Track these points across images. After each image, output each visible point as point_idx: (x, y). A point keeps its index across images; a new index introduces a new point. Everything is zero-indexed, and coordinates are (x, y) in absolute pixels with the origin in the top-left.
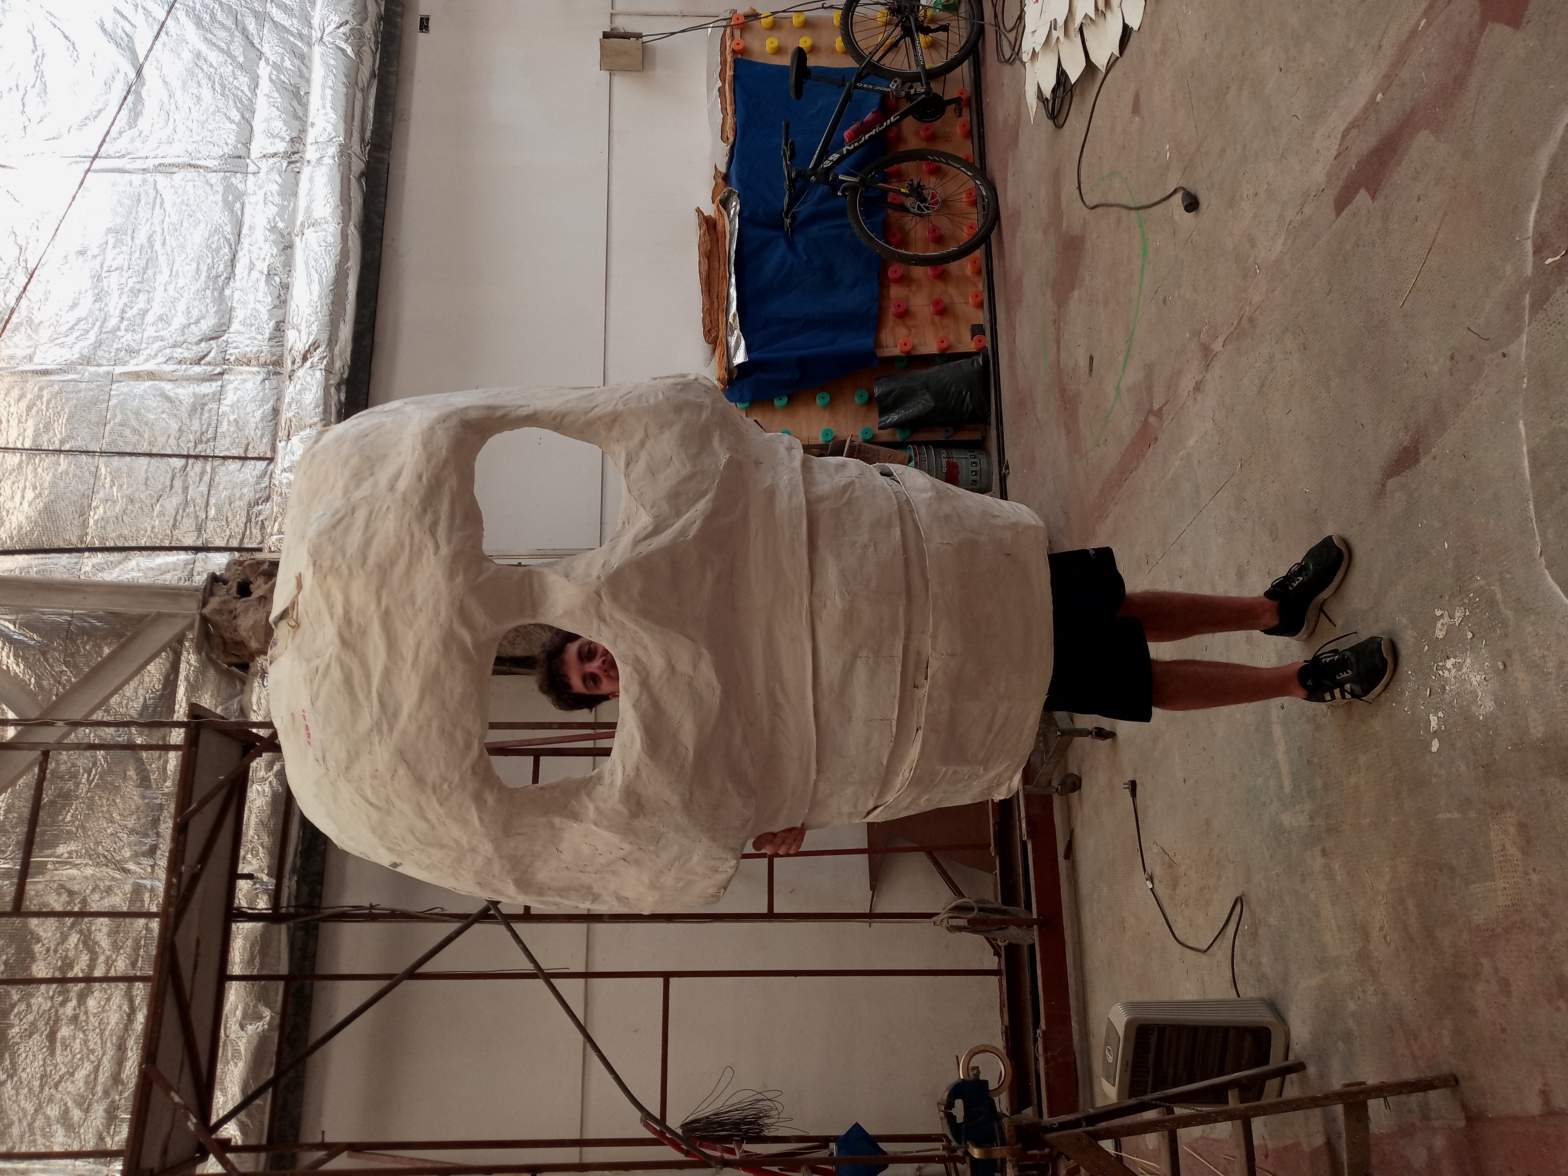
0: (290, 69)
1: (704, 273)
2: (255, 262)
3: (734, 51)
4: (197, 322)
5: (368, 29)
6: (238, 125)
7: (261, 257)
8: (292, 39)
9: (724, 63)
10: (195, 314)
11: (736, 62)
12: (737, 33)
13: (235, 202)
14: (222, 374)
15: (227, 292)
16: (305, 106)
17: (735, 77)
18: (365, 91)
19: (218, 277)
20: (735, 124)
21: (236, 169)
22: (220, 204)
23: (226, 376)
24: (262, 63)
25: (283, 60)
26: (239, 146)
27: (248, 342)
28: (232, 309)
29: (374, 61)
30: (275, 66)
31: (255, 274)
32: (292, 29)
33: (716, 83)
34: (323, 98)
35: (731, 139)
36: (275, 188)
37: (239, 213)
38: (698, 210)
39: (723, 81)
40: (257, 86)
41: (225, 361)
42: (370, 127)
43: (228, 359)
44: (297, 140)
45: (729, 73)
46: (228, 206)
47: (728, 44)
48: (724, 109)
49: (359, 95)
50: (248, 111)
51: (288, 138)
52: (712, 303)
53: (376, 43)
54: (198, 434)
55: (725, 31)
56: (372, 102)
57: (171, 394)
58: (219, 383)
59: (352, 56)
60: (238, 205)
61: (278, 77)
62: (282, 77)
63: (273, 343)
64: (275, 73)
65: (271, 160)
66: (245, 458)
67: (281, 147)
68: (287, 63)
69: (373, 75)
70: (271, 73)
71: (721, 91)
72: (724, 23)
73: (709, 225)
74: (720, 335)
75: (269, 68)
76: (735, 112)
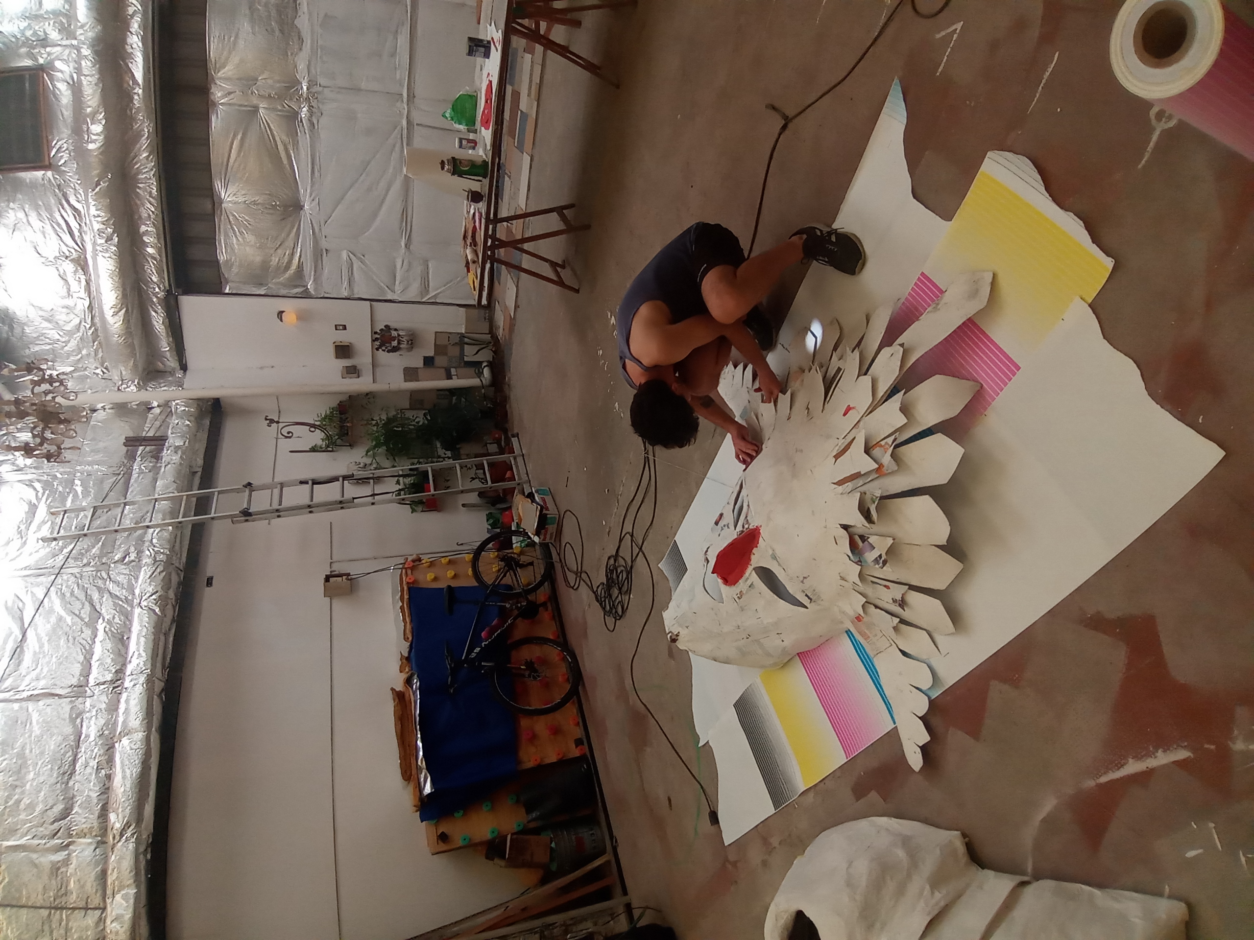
0: (118, 623)
1: (399, 731)
2: (89, 761)
3: (408, 583)
4: (51, 808)
5: (171, 594)
6: (82, 664)
7: (93, 757)
8: (121, 603)
9: (402, 590)
10: (51, 803)
11: (409, 589)
12: (409, 572)
13: (77, 718)
14: (68, 845)
15: (71, 783)
16: (127, 648)
17: (409, 599)
18: (166, 635)
19: (64, 773)
20: (412, 628)
21: (79, 695)
22: (68, 720)
23: (71, 847)
24: (101, 621)
25: (114, 618)
26: (82, 678)
27: (84, 820)
28: (74, 796)
29: (174, 612)
30: (109, 622)
31: (89, 770)
32: (121, 597)
33: (398, 602)
34: (138, 643)
35: (410, 639)
36: (103, 706)
37: (80, 726)
38: (392, 689)
39: (402, 601)
40: (96, 636)
41: (70, 836)
42: (169, 656)
43: (72, 834)
44: (120, 673)
45: (406, 597)
46: (73, 720)
47: (404, 579)
48: (404, 619)
49: (162, 638)
50: (89, 655)
51: (114, 671)
52: (405, 752)
53: (176, 600)
54: (56, 891)
55: (402, 571)
56: (171, 639)
57: (37, 862)
58: (66, 852)
59: (159, 613)
60: (79, 720)
61: (110, 630)
62: (113, 629)
63: (100, 820)
64: (108, 626)
65: (102, 687)
66: (86, 909)
67: (109, 677)
68: (117, 620)
69: (173, 621)
70: (105, 627)
71: (402, 608)
72: (401, 566)
73: (400, 698)
74: (413, 773)
75: (105, 624)
76: (411, 621)
